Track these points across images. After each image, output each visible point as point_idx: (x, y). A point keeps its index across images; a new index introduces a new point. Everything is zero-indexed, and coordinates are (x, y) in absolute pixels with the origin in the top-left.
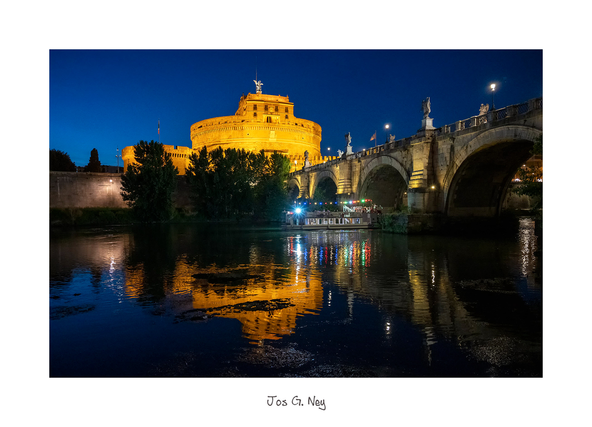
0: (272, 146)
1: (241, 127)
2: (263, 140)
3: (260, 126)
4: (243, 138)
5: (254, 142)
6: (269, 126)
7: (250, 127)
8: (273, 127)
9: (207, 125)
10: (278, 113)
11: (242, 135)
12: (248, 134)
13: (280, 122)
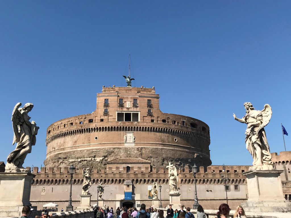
0: (128, 152)
1: (88, 130)
2: (116, 146)
3: (112, 126)
4: (90, 143)
5: (104, 148)
6: (124, 126)
7: (99, 128)
8: (129, 126)
9: (54, 129)
10: (137, 107)
11: (89, 141)
12: (96, 138)
13: (139, 120)
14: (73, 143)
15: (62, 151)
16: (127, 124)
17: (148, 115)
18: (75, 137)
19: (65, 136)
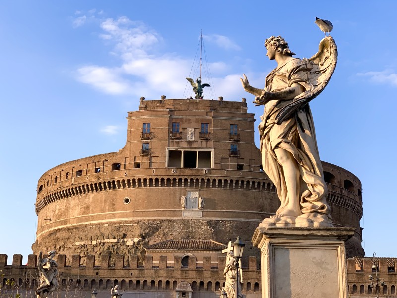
0: (190, 229)
1: (111, 184)
2: (165, 216)
3: (157, 177)
4: (114, 210)
5: (141, 221)
6: (181, 177)
7: (131, 181)
8: (192, 177)
9: (48, 183)
10: (208, 140)
11: (113, 206)
12: (127, 201)
13: (212, 166)
14: (83, 209)
15: (62, 225)
16: (188, 173)
17: (230, 157)
18: (87, 197)
19: (68, 196)
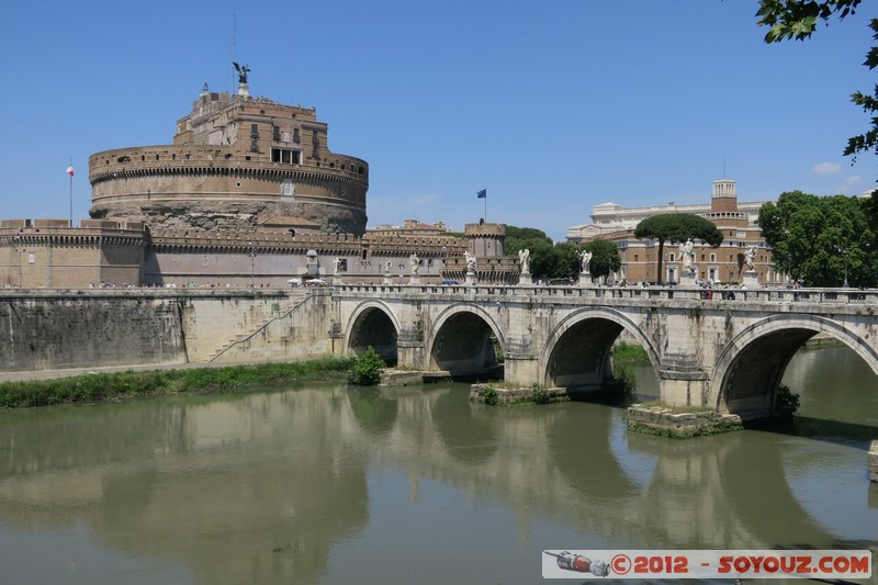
0: (286, 209)
1: (225, 171)
2: (268, 198)
3: (264, 169)
4: (228, 191)
5: (251, 201)
6: (280, 171)
7: (243, 171)
8: (288, 172)
10: (298, 142)
11: (226, 187)
12: (239, 185)
13: (301, 163)
14: (194, 187)
15: (169, 197)
16: (286, 167)
17: (312, 156)
18: (199, 178)
19: (174, 173)
